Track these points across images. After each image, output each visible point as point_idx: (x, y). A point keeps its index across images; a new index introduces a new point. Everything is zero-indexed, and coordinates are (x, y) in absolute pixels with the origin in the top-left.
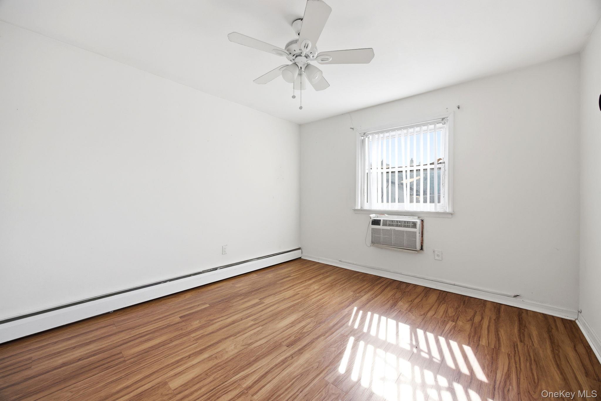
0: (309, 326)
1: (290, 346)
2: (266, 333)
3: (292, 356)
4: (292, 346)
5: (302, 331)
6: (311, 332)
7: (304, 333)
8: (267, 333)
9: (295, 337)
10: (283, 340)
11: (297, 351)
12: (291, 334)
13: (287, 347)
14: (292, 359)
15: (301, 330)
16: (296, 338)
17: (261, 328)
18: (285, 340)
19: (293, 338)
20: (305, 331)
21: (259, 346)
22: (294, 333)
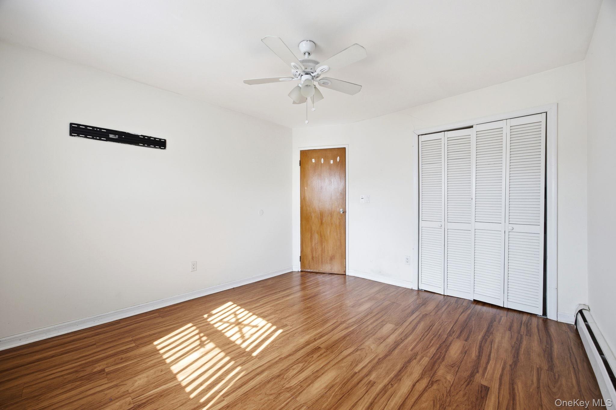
0: (295, 372)
1: (317, 348)
2: (347, 362)
3: (315, 340)
4: (316, 348)
5: (304, 364)
6: (295, 363)
7: (303, 362)
8: (345, 363)
9: (313, 357)
10: (325, 354)
11: (311, 343)
12: (317, 361)
13: (320, 347)
14: (315, 338)
15: (305, 367)
16: (312, 355)
17: (357, 369)
18: (323, 354)
19: (315, 356)
20: (301, 365)
21: (347, 348)
22: (314, 362)
